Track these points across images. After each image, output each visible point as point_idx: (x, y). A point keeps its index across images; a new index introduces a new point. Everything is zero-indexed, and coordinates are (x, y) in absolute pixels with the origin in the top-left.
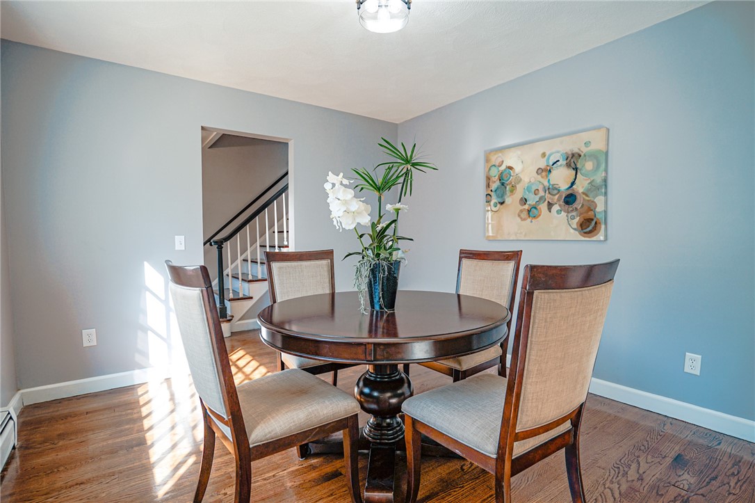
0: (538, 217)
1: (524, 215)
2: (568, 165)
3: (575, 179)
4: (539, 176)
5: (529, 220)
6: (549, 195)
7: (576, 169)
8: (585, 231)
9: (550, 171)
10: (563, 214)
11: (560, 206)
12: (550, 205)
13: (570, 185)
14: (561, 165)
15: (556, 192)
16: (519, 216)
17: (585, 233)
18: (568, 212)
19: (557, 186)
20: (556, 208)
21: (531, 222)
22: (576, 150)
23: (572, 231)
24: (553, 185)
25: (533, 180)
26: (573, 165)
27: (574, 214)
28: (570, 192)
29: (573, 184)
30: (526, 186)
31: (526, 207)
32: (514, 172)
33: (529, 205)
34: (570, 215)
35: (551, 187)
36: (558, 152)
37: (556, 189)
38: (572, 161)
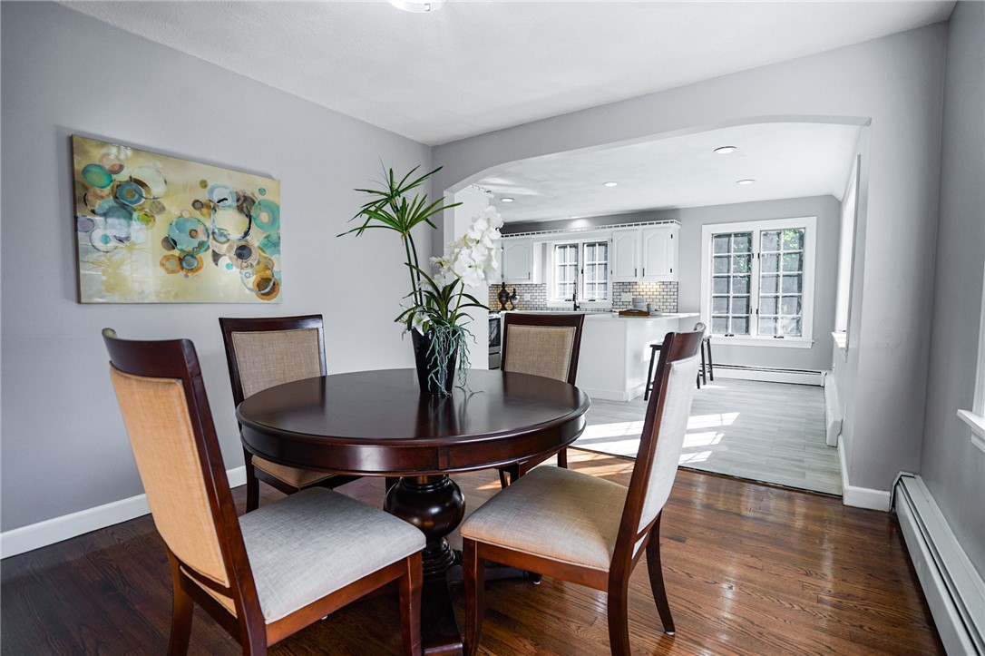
0: (197, 271)
1: (174, 264)
2: (240, 209)
3: (249, 228)
4: (197, 212)
5: (182, 273)
6: (214, 242)
7: (250, 217)
8: (263, 292)
9: (214, 209)
10: (235, 270)
11: (230, 258)
12: (216, 257)
13: (242, 234)
14: (229, 206)
15: (223, 239)
16: (162, 265)
17: (263, 294)
18: (242, 269)
19: (226, 233)
20: (224, 261)
21: (186, 276)
22: (248, 194)
23: (248, 292)
24: (220, 229)
25: (186, 215)
26: (245, 210)
27: (249, 270)
28: (243, 243)
29: (246, 234)
30: (175, 220)
31: (176, 252)
32: (149, 191)
33: (182, 250)
34: (244, 272)
35: (216, 231)
36: (226, 188)
37: (225, 236)
38: (245, 205)
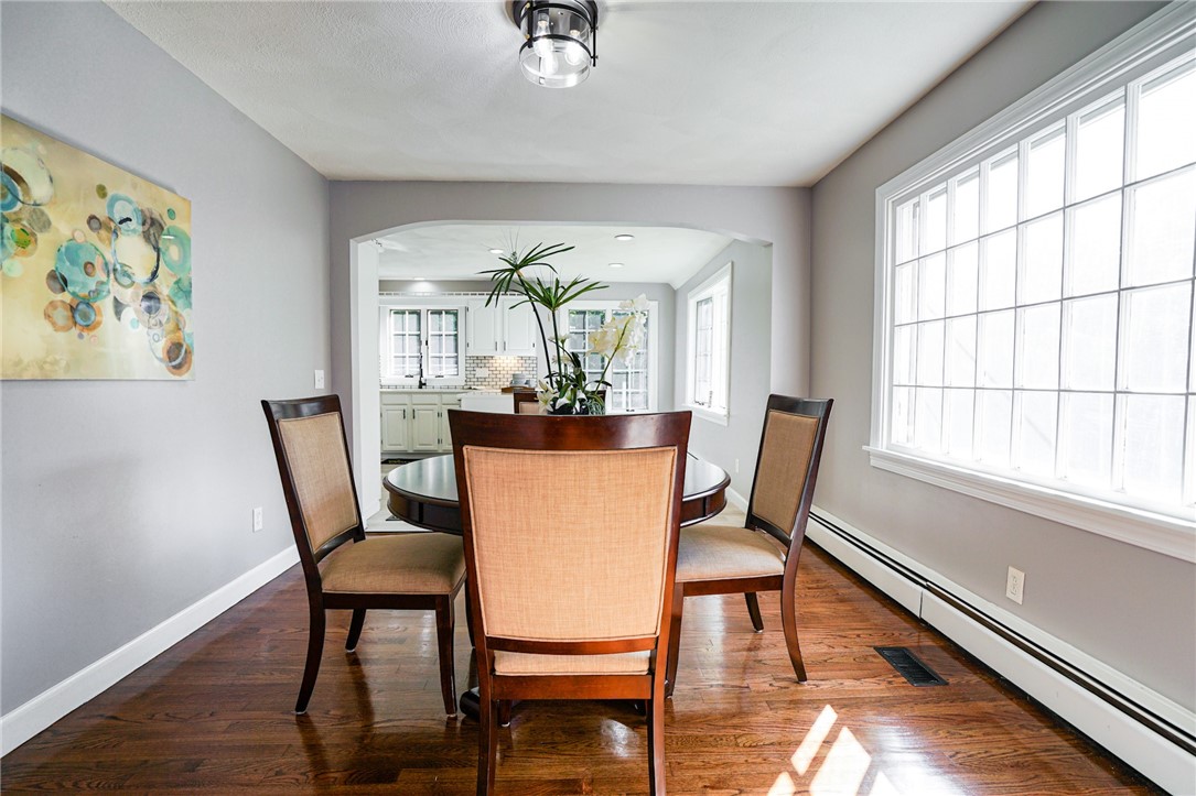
0: (94, 328)
1: (61, 315)
2: (146, 236)
3: (157, 267)
4: (94, 234)
5: (75, 331)
6: (116, 284)
7: (157, 249)
8: (174, 363)
9: (115, 232)
10: (142, 329)
11: (136, 311)
12: (118, 307)
13: (149, 275)
14: (134, 231)
15: (126, 281)
16: (48, 316)
17: (174, 367)
18: (149, 328)
19: (130, 271)
20: (129, 314)
21: (81, 336)
22: (156, 216)
23: (157, 362)
24: (123, 265)
25: (80, 238)
26: (152, 238)
27: (157, 330)
28: (150, 289)
29: (154, 275)
30: (65, 244)
31: (66, 297)
32: (27, 191)
33: (74, 294)
34: (152, 332)
35: (118, 267)
36: (130, 202)
37: (129, 277)
38: (152, 232)
